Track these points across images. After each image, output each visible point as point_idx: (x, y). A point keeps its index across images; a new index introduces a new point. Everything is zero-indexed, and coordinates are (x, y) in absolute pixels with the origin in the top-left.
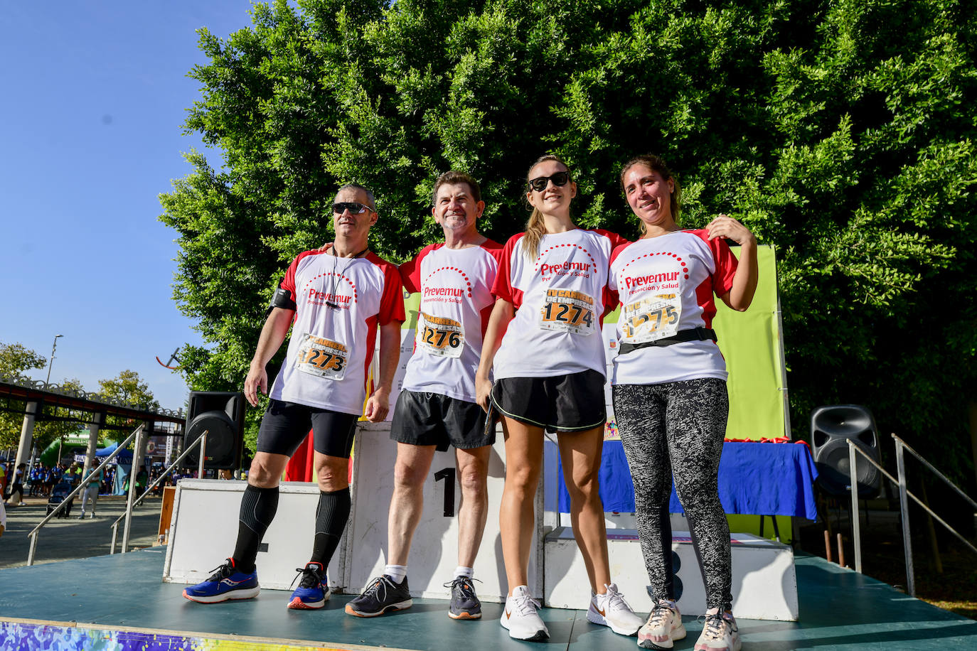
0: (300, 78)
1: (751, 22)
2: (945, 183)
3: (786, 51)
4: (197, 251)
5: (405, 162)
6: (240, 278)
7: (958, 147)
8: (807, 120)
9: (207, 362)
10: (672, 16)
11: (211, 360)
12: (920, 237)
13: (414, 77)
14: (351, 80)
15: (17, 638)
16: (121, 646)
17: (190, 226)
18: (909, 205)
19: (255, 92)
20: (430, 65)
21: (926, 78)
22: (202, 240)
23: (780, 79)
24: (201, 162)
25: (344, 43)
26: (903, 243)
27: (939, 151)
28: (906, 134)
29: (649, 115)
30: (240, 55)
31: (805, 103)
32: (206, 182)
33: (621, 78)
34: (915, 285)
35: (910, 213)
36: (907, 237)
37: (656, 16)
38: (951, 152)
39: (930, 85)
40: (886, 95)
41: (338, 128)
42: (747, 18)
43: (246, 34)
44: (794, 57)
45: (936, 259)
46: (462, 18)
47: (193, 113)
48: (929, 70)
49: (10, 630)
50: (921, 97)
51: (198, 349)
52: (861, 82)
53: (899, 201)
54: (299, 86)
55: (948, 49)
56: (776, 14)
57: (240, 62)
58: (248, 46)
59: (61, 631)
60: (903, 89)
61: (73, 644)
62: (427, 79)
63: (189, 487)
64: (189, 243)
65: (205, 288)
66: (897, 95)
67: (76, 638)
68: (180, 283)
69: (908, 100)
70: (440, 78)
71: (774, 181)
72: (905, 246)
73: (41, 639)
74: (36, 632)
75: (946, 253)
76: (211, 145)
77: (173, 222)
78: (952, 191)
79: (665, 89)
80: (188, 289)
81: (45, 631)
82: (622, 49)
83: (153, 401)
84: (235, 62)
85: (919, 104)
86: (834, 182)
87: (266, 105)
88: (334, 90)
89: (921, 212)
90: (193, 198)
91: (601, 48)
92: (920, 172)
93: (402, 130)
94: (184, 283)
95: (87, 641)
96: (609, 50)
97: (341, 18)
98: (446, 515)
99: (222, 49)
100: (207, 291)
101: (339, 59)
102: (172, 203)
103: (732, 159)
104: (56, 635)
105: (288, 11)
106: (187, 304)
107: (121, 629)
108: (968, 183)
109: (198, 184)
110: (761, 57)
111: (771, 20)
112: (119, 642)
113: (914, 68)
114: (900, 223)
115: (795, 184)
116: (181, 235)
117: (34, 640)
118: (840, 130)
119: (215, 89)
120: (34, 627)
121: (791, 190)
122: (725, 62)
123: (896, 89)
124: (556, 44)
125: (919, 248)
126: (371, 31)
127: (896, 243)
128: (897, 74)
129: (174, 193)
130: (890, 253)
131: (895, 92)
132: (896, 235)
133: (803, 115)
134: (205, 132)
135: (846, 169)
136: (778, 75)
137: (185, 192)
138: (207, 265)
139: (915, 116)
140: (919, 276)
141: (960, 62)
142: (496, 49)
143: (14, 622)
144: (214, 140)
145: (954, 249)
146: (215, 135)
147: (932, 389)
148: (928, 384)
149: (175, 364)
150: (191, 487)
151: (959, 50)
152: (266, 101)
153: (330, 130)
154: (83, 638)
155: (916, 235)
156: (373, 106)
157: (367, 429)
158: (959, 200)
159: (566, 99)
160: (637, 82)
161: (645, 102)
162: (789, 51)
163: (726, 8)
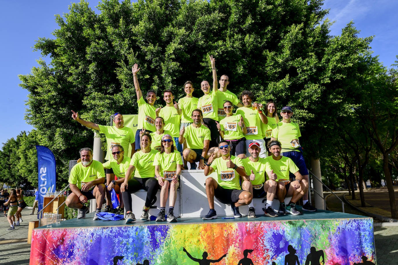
1: (259, 39)
2: (312, 96)
3: (270, 52)
4: (40, 100)
5: (147, 76)
6: (61, 112)
7: (315, 86)
8: (276, 73)
12: (305, 111)
13: (151, 47)
14: (126, 45)
15: (116, 231)
16: (149, 229)
17: (39, 90)
18: (303, 101)
20: (158, 44)
21: (308, 65)
23: (268, 60)
24: (44, 64)
26: (301, 113)
27: (310, 86)
28: (302, 80)
29: (229, 67)
31: (275, 68)
32: (45, 72)
33: (222, 55)
34: (304, 125)
35: (303, 104)
36: (302, 111)
37: (230, 34)
38: (314, 87)
39: (309, 67)
40: (297, 68)
41: (121, 62)
42: (258, 38)
44: (273, 53)
45: (309, 117)
46: (166, 27)
47: (38, 43)
48: (308, 62)
49: (113, 229)
50: (307, 70)
52: (291, 63)
53: (300, 100)
54: (102, 43)
55: (314, 57)
56: (267, 39)
59: (130, 227)
60: (302, 68)
61: (134, 230)
62: (157, 48)
64: (38, 97)
66: (300, 69)
67: (135, 229)
68: (29, 113)
69: (303, 71)
70: (161, 48)
71: (266, 91)
72: (302, 114)
73: (124, 230)
74: (122, 229)
75: (312, 116)
76: (45, 56)
77: (27, 87)
78: (314, 98)
81: (125, 228)
82: (223, 46)
85: (306, 72)
86: (284, 94)
89: (306, 104)
91: (216, 44)
92: (306, 92)
93: (146, 65)
94: (32, 112)
95: (138, 229)
96: (218, 45)
97: (121, 21)
99: (66, 23)
100: (46, 117)
101: (119, 35)
102: (26, 80)
103: (254, 83)
104: (129, 229)
105: (88, 9)
107: (148, 225)
108: (318, 96)
110: (262, 51)
111: (265, 40)
112: (148, 228)
113: (305, 61)
114: (300, 106)
115: (272, 93)
116: (30, 93)
117: (122, 230)
118: (286, 78)
120: (121, 227)
121: (272, 95)
122: (251, 52)
123: (300, 67)
124: (201, 41)
125: (305, 114)
127: (299, 112)
128: (300, 63)
129: (27, 76)
130: (298, 115)
132: (300, 110)
133: (274, 71)
134: (43, 51)
135: (287, 90)
139: (305, 76)
140: (305, 122)
141: (317, 62)
143: (115, 226)
144: (46, 54)
145: (314, 115)
146: (47, 52)
147: (306, 154)
151: (316, 58)
153: (118, 63)
154: (137, 228)
156: (134, 55)
158: (315, 101)
160: (226, 56)
161: (228, 62)
162: (271, 52)
163: (252, 34)
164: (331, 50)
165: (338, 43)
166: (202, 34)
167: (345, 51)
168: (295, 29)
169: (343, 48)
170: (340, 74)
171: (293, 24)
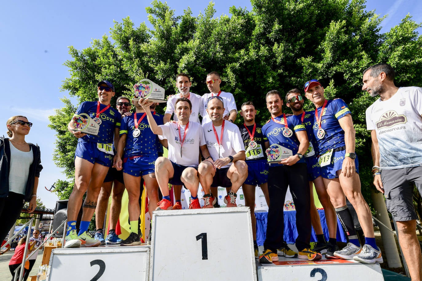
0: (113, 66)
1: (291, 47)
4: (65, 139)
9: (67, 187)
10: (261, 46)
11: (69, 186)
12: (362, 125)
13: (162, 65)
14: (136, 66)
17: (62, 129)
18: (357, 113)
19: (94, 72)
20: (169, 60)
22: (67, 135)
23: (304, 68)
24: (68, 102)
25: (132, 53)
26: (357, 128)
29: (256, 81)
30: (87, 58)
32: (70, 111)
33: (245, 66)
34: (363, 143)
35: (357, 116)
39: (360, 69)
40: (344, 73)
41: (130, 85)
42: (289, 46)
43: (90, 50)
44: (309, 59)
46: (181, 43)
47: (65, 83)
48: (358, 64)
51: (64, 181)
52: (335, 68)
54: (112, 69)
55: (365, 57)
56: (300, 45)
57: (87, 60)
58: (90, 55)
60: (350, 71)
62: (168, 66)
63: (58, 253)
64: (61, 136)
65: (68, 155)
66: (348, 73)
68: (56, 153)
69: (353, 75)
70: (173, 65)
76: (72, 96)
77: (54, 128)
79: (261, 71)
80: (60, 155)
82: (246, 55)
83: (43, 205)
84: (84, 60)
85: (356, 76)
87: (98, 76)
88: (127, 71)
89: (361, 116)
90: (64, 117)
91: (237, 55)
94: (59, 153)
96: (240, 56)
97: (131, 42)
98: (203, 259)
99: (79, 55)
101: (130, 59)
102: (54, 119)
105: (108, 42)
106: (59, 162)
109: (66, 111)
110: (296, 60)
111: (298, 47)
113: (353, 63)
116: (58, 133)
118: (329, 85)
119: (76, 71)
122: (283, 62)
124: (219, 53)
125: (363, 129)
126: (144, 47)
128: (347, 65)
129: (55, 115)
131: (347, 72)
134: (70, 90)
136: (304, 66)
137: (60, 114)
138: (69, 145)
139: (355, 81)
140: (365, 139)
141: (369, 61)
142: (196, 55)
144: (74, 93)
146: (74, 92)
148: (367, 182)
149: (53, 189)
150: (60, 253)
151: (368, 57)
152: (98, 75)
153: (126, 85)
155: (361, 124)
156: (145, 76)
157: (159, 215)
159: (224, 74)
160: (251, 68)
161: (254, 75)
162: (307, 58)
163: (282, 43)
164: (387, 46)
165: (396, 35)
166: (220, 45)
167: (408, 43)
168: (334, 27)
169: (405, 40)
170: (406, 74)
171: (332, 21)
